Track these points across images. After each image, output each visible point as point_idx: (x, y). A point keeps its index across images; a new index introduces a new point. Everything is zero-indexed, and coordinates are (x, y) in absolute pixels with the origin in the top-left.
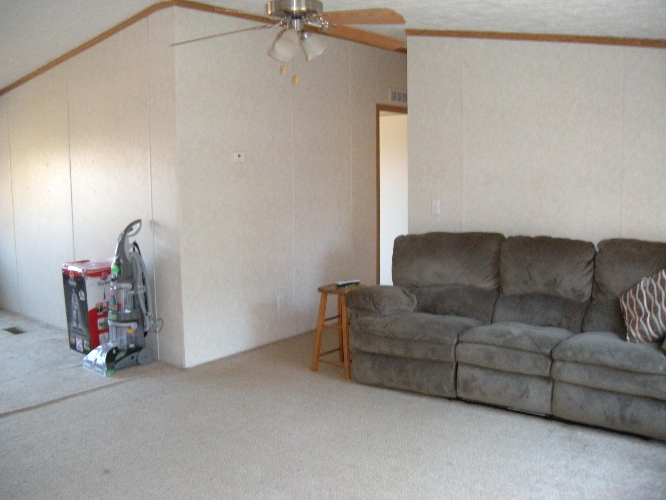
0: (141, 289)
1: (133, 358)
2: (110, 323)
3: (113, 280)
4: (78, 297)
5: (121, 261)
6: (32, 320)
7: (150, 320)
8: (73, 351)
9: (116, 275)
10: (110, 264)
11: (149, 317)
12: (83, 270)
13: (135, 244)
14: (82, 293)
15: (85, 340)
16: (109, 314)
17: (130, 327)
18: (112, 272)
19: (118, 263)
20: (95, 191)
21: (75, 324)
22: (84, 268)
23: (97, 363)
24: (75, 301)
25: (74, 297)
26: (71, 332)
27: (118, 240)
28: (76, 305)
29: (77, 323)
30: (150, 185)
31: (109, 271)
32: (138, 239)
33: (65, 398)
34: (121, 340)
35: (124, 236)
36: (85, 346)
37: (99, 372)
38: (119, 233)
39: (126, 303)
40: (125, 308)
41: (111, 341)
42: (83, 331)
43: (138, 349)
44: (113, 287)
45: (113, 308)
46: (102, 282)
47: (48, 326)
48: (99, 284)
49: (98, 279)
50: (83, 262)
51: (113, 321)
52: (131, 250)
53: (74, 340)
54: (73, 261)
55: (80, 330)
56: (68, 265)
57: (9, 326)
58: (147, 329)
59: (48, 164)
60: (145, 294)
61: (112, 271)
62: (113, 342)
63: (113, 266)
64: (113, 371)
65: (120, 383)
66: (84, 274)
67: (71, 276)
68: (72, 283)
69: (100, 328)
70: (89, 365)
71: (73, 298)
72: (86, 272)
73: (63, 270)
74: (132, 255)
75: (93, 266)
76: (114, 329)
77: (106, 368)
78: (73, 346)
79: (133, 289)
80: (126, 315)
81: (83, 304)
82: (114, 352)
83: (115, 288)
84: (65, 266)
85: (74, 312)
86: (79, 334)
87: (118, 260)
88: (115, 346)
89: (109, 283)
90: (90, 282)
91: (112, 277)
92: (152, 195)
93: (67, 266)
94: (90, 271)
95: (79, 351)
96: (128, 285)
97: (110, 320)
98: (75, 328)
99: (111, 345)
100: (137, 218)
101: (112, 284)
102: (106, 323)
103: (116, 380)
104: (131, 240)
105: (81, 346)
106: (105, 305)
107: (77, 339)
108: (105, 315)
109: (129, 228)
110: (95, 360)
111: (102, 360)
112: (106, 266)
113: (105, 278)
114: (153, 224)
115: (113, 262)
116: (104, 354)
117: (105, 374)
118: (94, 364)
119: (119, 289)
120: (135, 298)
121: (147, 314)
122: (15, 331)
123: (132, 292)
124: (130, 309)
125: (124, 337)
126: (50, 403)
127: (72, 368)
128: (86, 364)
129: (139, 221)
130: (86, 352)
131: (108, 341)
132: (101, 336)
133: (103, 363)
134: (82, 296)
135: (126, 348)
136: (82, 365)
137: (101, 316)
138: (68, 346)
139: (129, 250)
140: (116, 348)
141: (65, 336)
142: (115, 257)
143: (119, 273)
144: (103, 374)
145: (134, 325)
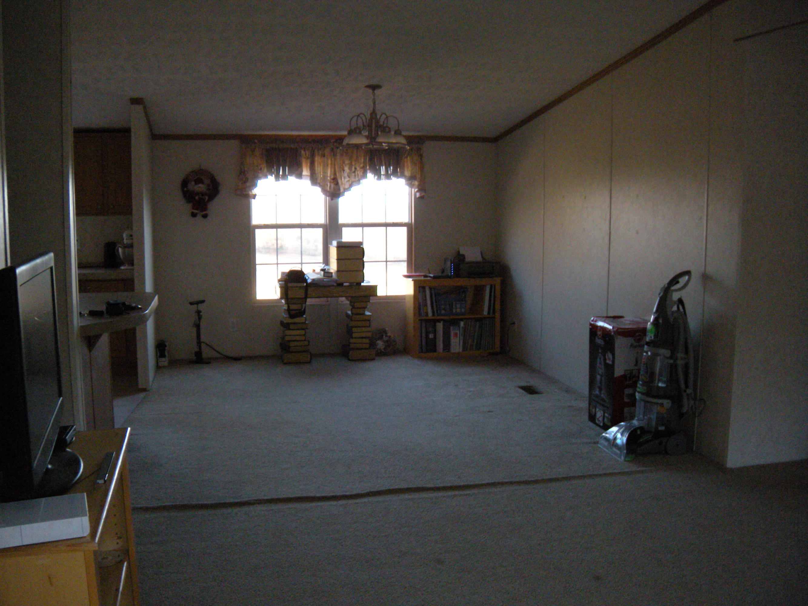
0: (682, 359)
1: (660, 443)
2: (638, 396)
3: (648, 344)
4: (605, 359)
5: (661, 321)
6: (552, 381)
7: (688, 399)
8: (591, 424)
9: (653, 338)
10: (646, 322)
11: (688, 395)
12: (613, 328)
13: (681, 301)
14: (610, 355)
15: (607, 413)
16: (638, 385)
17: (662, 405)
18: (647, 334)
19: (656, 323)
20: (637, 232)
21: (597, 392)
22: (615, 325)
23: (615, 443)
24: (600, 363)
25: (600, 359)
26: (593, 400)
27: (660, 294)
28: (601, 369)
29: (600, 390)
30: (705, 227)
31: (644, 331)
32: (684, 295)
33: (568, 478)
34: (650, 420)
35: (666, 291)
36: (606, 420)
37: (615, 454)
38: (662, 286)
39: (660, 374)
40: (659, 380)
41: (636, 418)
42: (605, 401)
43: (669, 433)
44: (647, 353)
45: (643, 377)
46: (635, 344)
47: (568, 391)
48: (632, 345)
49: (630, 340)
50: (615, 317)
51: (642, 394)
52: (675, 308)
53: (594, 410)
54: (605, 315)
55: (603, 400)
56: (598, 319)
57: (524, 384)
58: (685, 410)
59: (585, 197)
60: (686, 366)
61: (648, 332)
62: (638, 420)
63: (649, 326)
64: (634, 456)
65: (639, 472)
66: (614, 332)
67: (599, 333)
68: (599, 341)
69: (626, 400)
70: (606, 444)
71: (598, 359)
72: (617, 330)
73: (591, 324)
74: (675, 315)
75: (627, 323)
76: (642, 403)
77: (625, 451)
78: (592, 418)
79: (671, 357)
80: (659, 388)
81: (610, 368)
82: (639, 432)
83: (649, 353)
84: (593, 321)
85: (598, 377)
86: (600, 404)
87: (656, 319)
88: (641, 425)
89: (643, 346)
90: (620, 342)
91: (648, 339)
92: (706, 241)
93: (596, 321)
94: (621, 329)
95: (598, 425)
96: (666, 352)
97: (639, 392)
98: (597, 396)
99: (635, 422)
100: (686, 269)
101: (646, 348)
102: (633, 395)
103: (634, 468)
104: (675, 296)
105: (601, 419)
106: (635, 372)
107: (597, 410)
108: (634, 386)
109: (674, 281)
110: (614, 438)
111: (621, 439)
112: (641, 326)
113: (639, 340)
114: (706, 278)
115: (649, 321)
116: (626, 433)
117: (623, 458)
118: (612, 442)
119: (655, 355)
120: (673, 368)
121: (685, 391)
122: (530, 390)
123: (672, 361)
124: (664, 382)
125: (653, 416)
126: (551, 480)
127: (587, 443)
128: (602, 441)
129: (688, 273)
130: (606, 428)
131: (632, 418)
132: (626, 410)
133: (623, 444)
134: (609, 359)
135: (653, 430)
136: (598, 442)
137: (629, 386)
138: (586, 417)
139: (672, 308)
140: (641, 428)
141: (584, 405)
142: (654, 316)
143: (656, 336)
144: (620, 457)
145: (667, 403)
